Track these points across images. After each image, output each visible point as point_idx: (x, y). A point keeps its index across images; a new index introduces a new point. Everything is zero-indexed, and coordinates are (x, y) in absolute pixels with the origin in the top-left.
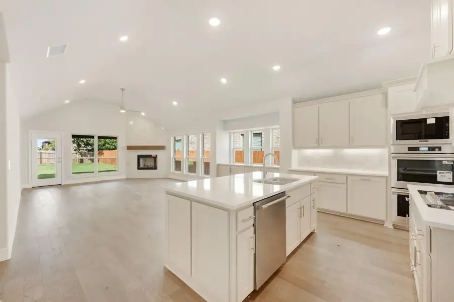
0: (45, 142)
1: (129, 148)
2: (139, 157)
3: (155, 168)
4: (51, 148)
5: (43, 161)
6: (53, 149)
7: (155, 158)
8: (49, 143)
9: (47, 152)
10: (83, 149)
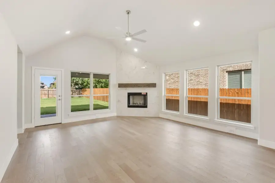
0: (51, 84)
1: (121, 86)
2: (129, 95)
3: (145, 106)
4: (54, 87)
5: (50, 96)
6: (55, 88)
7: (145, 96)
8: (53, 84)
9: (52, 89)
10: (73, 88)
